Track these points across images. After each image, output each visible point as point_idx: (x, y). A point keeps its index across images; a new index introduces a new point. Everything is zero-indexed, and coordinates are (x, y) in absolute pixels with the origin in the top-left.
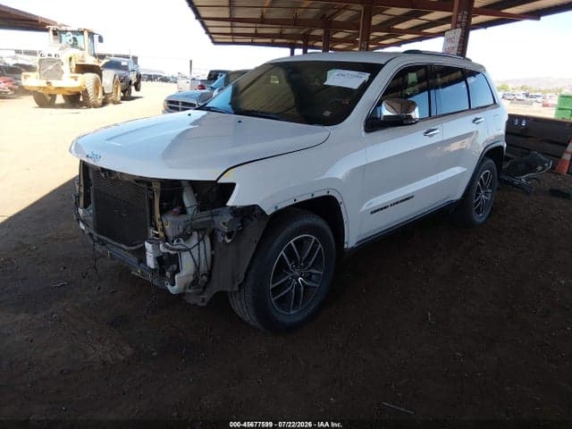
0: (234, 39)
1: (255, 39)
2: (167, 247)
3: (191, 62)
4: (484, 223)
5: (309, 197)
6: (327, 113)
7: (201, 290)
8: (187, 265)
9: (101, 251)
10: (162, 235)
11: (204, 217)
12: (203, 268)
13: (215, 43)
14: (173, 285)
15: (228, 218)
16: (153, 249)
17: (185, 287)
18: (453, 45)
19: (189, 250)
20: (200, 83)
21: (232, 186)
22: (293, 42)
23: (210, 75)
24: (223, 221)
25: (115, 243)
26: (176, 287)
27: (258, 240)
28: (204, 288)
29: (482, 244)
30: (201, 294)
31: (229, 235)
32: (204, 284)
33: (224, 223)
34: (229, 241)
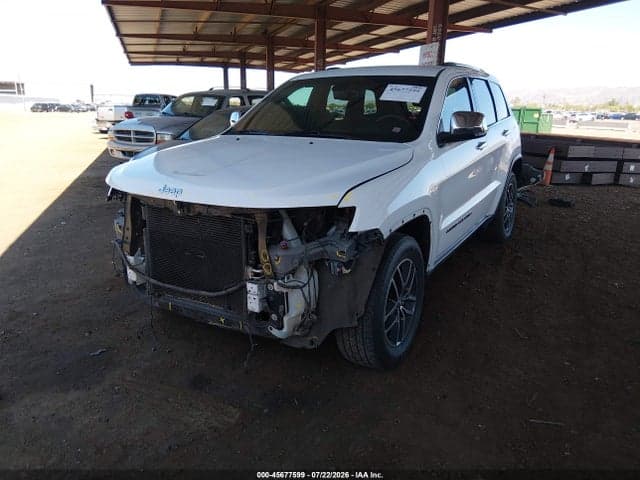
0: (157, 58)
1: (181, 58)
2: (282, 286)
3: (92, 87)
4: (510, 236)
5: (401, 224)
6: (397, 130)
7: (307, 331)
8: (296, 304)
9: (157, 304)
10: (268, 272)
11: (314, 248)
12: (313, 306)
13: (132, 63)
14: (280, 328)
15: (346, 246)
16: (259, 289)
17: (294, 330)
18: (430, 60)
19: (301, 288)
20: (126, 110)
21: (352, 210)
22: (226, 60)
23: (135, 101)
24: (340, 250)
25: (189, 291)
26: (285, 330)
27: (377, 267)
28: (310, 328)
29: (521, 258)
30: (306, 336)
31: (347, 265)
32: (310, 324)
33: (342, 252)
34: (347, 272)
